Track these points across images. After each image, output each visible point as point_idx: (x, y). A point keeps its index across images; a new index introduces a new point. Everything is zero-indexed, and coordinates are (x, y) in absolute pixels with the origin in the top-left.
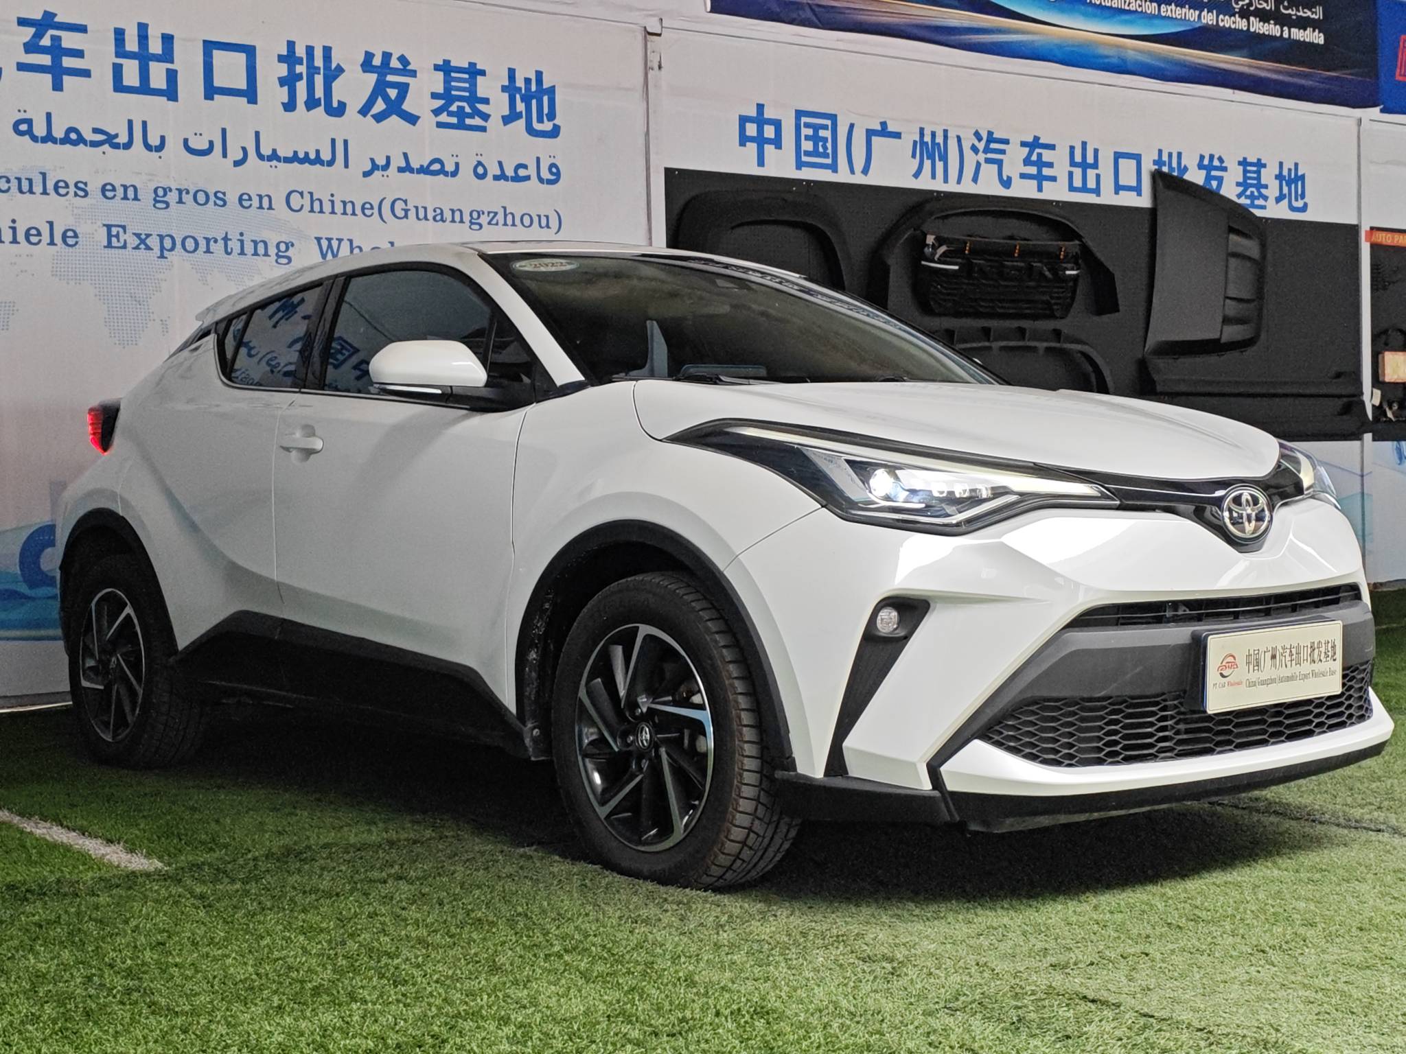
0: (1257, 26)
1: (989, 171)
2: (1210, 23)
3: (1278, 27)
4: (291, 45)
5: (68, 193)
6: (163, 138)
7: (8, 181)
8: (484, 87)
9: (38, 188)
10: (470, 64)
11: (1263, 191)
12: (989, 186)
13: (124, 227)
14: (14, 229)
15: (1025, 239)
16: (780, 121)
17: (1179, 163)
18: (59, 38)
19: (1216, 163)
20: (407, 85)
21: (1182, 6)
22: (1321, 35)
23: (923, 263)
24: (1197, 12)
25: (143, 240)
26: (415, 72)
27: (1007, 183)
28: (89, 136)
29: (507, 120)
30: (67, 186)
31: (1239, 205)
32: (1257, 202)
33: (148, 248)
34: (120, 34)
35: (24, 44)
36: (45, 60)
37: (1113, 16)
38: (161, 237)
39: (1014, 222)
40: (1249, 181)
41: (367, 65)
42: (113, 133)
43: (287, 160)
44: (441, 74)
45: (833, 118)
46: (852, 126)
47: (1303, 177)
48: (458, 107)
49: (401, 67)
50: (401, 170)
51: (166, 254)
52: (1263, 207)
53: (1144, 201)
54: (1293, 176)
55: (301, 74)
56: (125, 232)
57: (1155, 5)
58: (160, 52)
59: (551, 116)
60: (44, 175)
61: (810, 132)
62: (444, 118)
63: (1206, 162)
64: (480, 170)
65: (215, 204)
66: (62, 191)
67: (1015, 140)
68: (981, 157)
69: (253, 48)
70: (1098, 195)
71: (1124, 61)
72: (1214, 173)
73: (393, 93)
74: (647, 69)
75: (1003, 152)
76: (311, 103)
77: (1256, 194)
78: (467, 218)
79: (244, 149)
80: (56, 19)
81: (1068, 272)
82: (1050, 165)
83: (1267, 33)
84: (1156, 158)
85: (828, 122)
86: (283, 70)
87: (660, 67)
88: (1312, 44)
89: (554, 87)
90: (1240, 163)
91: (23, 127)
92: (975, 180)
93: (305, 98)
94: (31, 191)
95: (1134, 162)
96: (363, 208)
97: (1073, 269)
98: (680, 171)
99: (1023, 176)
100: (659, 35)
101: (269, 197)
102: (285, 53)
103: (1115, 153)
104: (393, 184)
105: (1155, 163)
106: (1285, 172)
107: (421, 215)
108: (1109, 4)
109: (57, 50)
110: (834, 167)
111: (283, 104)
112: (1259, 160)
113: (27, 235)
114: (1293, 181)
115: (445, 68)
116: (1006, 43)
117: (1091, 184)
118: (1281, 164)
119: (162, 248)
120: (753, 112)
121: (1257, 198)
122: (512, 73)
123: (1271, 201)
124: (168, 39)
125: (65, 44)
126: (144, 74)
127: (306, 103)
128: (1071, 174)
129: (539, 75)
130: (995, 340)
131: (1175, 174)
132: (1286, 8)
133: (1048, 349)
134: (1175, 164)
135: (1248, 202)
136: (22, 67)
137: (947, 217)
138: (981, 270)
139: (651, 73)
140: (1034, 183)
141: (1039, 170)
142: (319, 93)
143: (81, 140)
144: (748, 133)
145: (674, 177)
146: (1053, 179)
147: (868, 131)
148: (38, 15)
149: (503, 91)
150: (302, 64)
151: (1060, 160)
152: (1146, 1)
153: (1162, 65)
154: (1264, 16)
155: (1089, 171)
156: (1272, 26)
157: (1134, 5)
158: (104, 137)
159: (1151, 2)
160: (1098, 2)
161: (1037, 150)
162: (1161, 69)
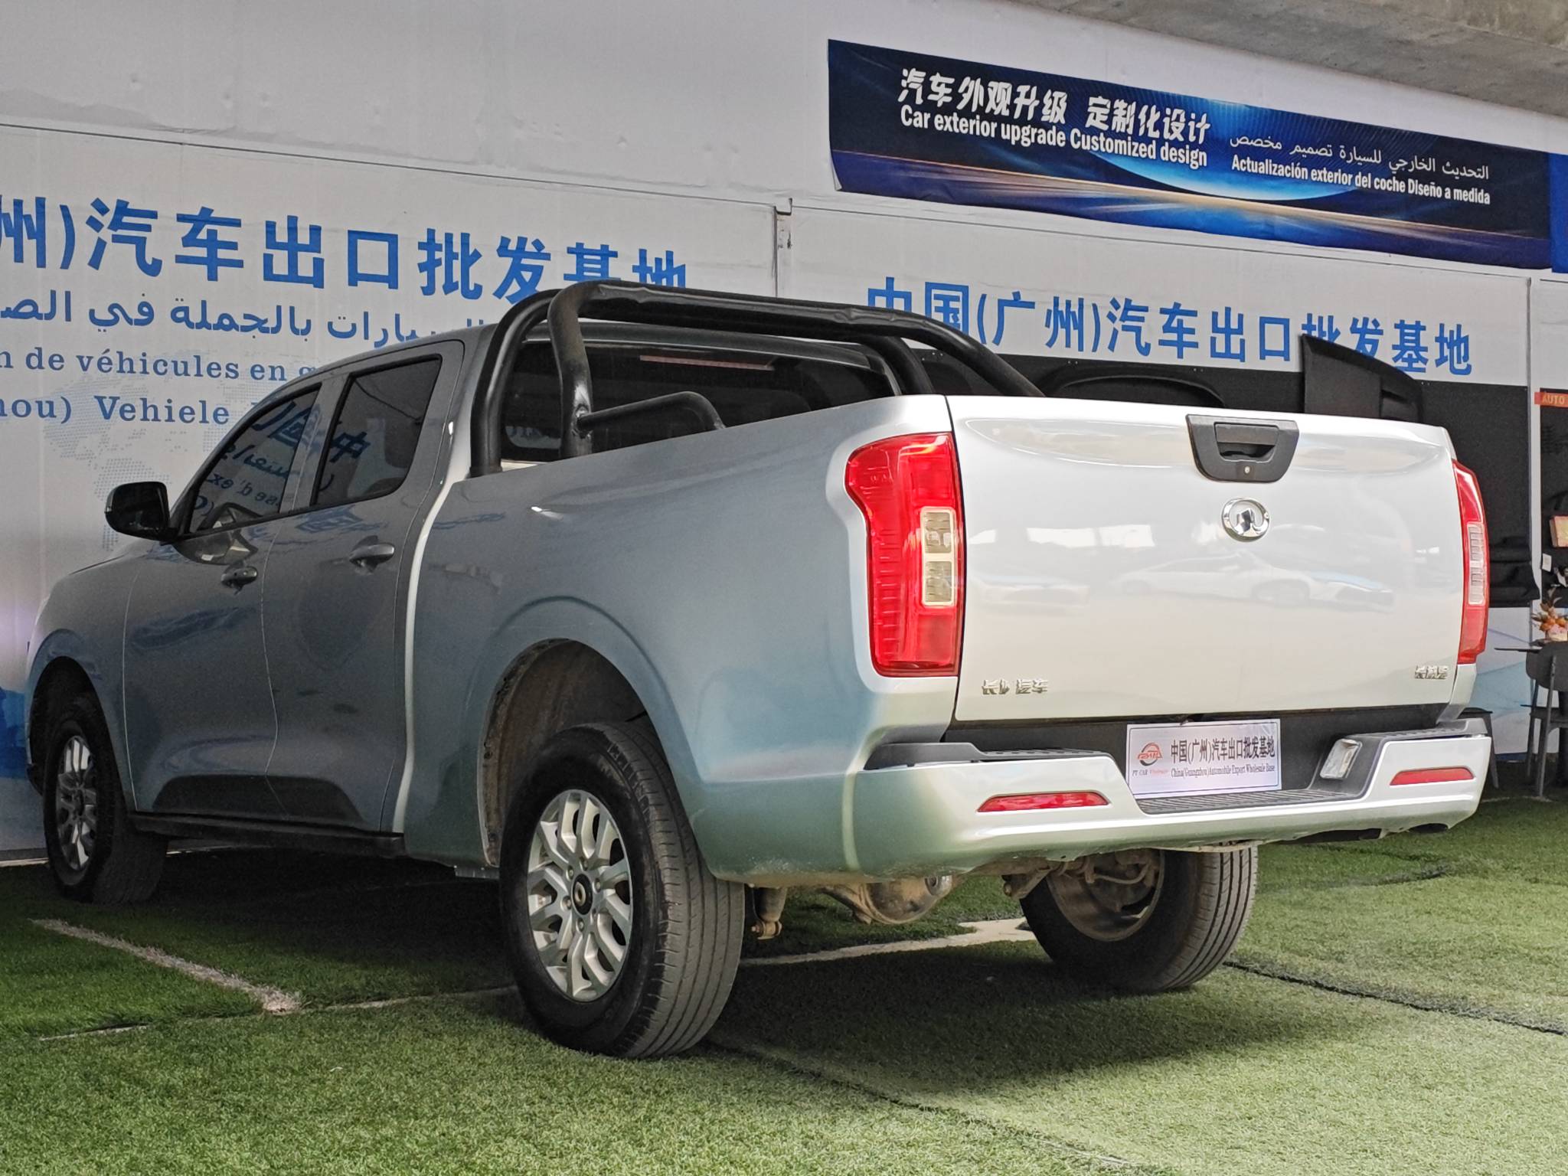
0: (1416, 188)
1: (1127, 339)
2: (1365, 186)
3: (1439, 188)
4: (431, 233)
5: (220, 374)
6: (309, 322)
7: (165, 364)
8: (615, 268)
9: (192, 370)
10: (602, 246)
11: (1422, 354)
12: (1126, 352)
14: (170, 409)
16: (910, 293)
17: (1330, 327)
18: (215, 232)
19: (1370, 326)
20: (541, 268)
21: (1335, 170)
22: (1487, 195)
24: (1351, 176)
26: (549, 255)
27: (1145, 350)
28: (240, 321)
30: (219, 368)
31: (1396, 369)
32: (1415, 365)
34: (271, 227)
35: (183, 239)
36: (202, 252)
37: (1259, 182)
39: (1152, 389)
40: (1406, 344)
41: (503, 250)
42: (263, 318)
44: (574, 257)
45: (965, 290)
46: (984, 297)
47: (1467, 338)
49: (534, 250)
52: (1423, 370)
53: (1292, 366)
54: (1455, 338)
55: (440, 260)
57: (1305, 170)
60: (198, 358)
61: (940, 303)
63: (1360, 325)
66: (215, 373)
67: (1154, 308)
68: (1118, 325)
69: (396, 236)
70: (1243, 360)
71: (1272, 227)
72: (1368, 336)
73: (527, 276)
74: (776, 247)
75: (1142, 319)
76: (449, 287)
77: (1414, 356)
79: (385, 331)
80: (213, 215)
82: (1192, 331)
83: (1427, 195)
84: (1306, 322)
85: (960, 294)
86: (423, 257)
87: (789, 245)
88: (1476, 205)
89: (684, 266)
90: (1396, 326)
91: (181, 315)
92: (1112, 347)
93: (443, 282)
94: (186, 373)
95: (1281, 327)
99: (1162, 343)
100: (789, 214)
102: (426, 241)
103: (1261, 318)
105: (1304, 327)
106: (1447, 335)
108: (1256, 171)
109: (213, 243)
111: (422, 288)
112: (1418, 323)
113: (182, 414)
114: (1455, 343)
115: (579, 251)
116: (1146, 212)
117: (1235, 349)
118: (1442, 326)
120: (883, 287)
121: (1416, 361)
122: (643, 254)
123: (1431, 363)
124: (315, 231)
125: (219, 238)
126: (293, 264)
127: (444, 287)
128: (1213, 340)
129: (670, 254)
131: (1326, 338)
132: (1448, 169)
134: (1325, 328)
135: (1406, 365)
136: (180, 259)
137: (1080, 385)
139: (779, 251)
140: (1175, 349)
141: (1179, 337)
142: (457, 276)
143: (233, 325)
146: (1195, 345)
147: (1000, 301)
148: (196, 212)
149: (634, 271)
150: (441, 250)
151: (1201, 327)
152: (1295, 166)
153: (1312, 230)
154: (1424, 178)
155: (1232, 336)
156: (1434, 187)
157: (1282, 171)
158: (254, 322)
159: (1301, 167)
160: (1244, 169)
161: (1178, 317)
162: (1311, 234)
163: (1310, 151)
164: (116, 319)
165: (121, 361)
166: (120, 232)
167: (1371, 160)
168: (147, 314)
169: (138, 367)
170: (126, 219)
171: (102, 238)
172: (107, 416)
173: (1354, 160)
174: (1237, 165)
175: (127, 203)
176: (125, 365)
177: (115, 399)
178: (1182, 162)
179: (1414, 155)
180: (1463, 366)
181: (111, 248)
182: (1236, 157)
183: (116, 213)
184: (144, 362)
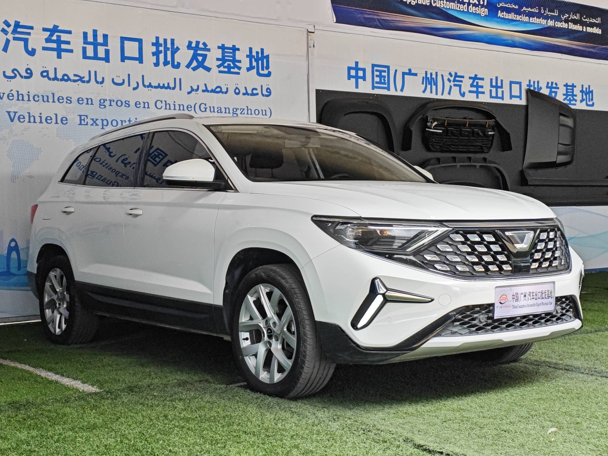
0: (572, 26)
1: (455, 90)
2: (552, 25)
3: (581, 26)
4: (157, 38)
5: (63, 102)
6: (103, 78)
7: (38, 97)
8: (239, 56)
9: (51, 100)
10: (233, 45)
11: (575, 97)
12: (455, 96)
13: (87, 116)
14: (41, 117)
15: (471, 119)
16: (365, 69)
17: (538, 86)
18: (60, 36)
19: (554, 85)
20: (206, 55)
21: (539, 18)
22: (600, 30)
23: (427, 129)
24: (546, 21)
25: (94, 121)
26: (210, 49)
27: (463, 95)
28: (72, 78)
29: (248, 70)
30: (63, 99)
31: (565, 104)
32: (572, 102)
33: (97, 125)
34: (85, 35)
35: (45, 39)
36: (54, 45)
37: (509, 23)
38: (103, 120)
39: (467, 112)
40: (568, 93)
41: (189, 47)
42: (82, 76)
43: (156, 87)
44: (221, 50)
45: (388, 67)
46: (396, 71)
47: (592, 91)
48: (228, 64)
49: (203, 47)
50: (203, 91)
51: (104, 127)
52: (575, 105)
53: (523, 102)
54: (588, 91)
55: (161, 51)
56: (87, 118)
57: (527, 17)
58: (102, 42)
59: (268, 67)
60: (53, 94)
61: (378, 73)
62: (222, 69)
63: (550, 85)
64: (237, 91)
65: (125, 106)
66: (61, 101)
67: (467, 76)
68: (452, 84)
69: (141, 40)
70: (503, 100)
71: (515, 42)
72: (553, 90)
73: (200, 58)
74: (308, 47)
75: (461, 81)
76: (166, 63)
77: (572, 99)
78: (231, 111)
79: (137, 83)
80: (59, 28)
81: (490, 133)
82: (482, 87)
83: (576, 29)
84: (528, 84)
85: (386, 69)
86: (154, 49)
87: (314, 46)
88: (596, 34)
89: (268, 56)
90: (564, 86)
91: (45, 74)
92: (449, 93)
93: (163, 61)
94: (48, 101)
95: (518, 85)
96: (187, 107)
97: (491, 132)
98: (322, 90)
99: (470, 92)
100: (314, 33)
101: (148, 103)
102: (155, 42)
103: (510, 81)
104: (199, 97)
105: (527, 86)
106: (584, 89)
107: (212, 110)
108: (507, 18)
109: (59, 41)
110: (388, 89)
111: (154, 63)
112: (573, 84)
113: (46, 119)
114: (588, 93)
115: (222, 48)
116: (463, 35)
117: (500, 95)
118: (582, 86)
119: (103, 125)
120: (353, 65)
121: (572, 101)
122: (251, 49)
123: (578, 102)
124: (105, 37)
125: (63, 39)
126: (96, 51)
127: (163, 63)
128: (491, 91)
129: (262, 50)
130: (458, 163)
131: (536, 90)
132: (584, 18)
133: (481, 166)
134: (536, 86)
135: (568, 102)
136: (44, 49)
137: (437, 109)
138: (452, 133)
139: (310, 49)
140: (475, 94)
141: (477, 89)
142: (169, 59)
143: (69, 79)
144: (351, 74)
145: (319, 93)
146: (483, 93)
147: (403, 73)
148: (51, 27)
149: (247, 57)
150: (162, 46)
151: (486, 85)
152: (523, 16)
153: (530, 44)
154: (575, 22)
155: (499, 89)
156: (578, 26)
157: (518, 18)
158: (78, 78)
159: (526, 16)
160: (503, 17)
161: (476, 81)
162: (530, 45)
163: (529, 9)
164: (15, 77)
165: (18, 95)
166: (17, 36)
167: (553, 14)
168: (29, 74)
169: (26, 98)
170: (19, 30)
171: (8, 38)
172: (12, 120)
173: (547, 14)
174: (500, 15)
175: (20, 22)
176: (20, 97)
177: (15, 113)
178: (478, 13)
179: (571, 12)
180: (591, 103)
181: (12, 43)
182: (499, 11)
183: (14, 27)
184: (29, 96)
